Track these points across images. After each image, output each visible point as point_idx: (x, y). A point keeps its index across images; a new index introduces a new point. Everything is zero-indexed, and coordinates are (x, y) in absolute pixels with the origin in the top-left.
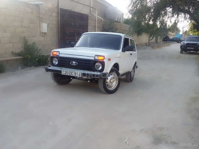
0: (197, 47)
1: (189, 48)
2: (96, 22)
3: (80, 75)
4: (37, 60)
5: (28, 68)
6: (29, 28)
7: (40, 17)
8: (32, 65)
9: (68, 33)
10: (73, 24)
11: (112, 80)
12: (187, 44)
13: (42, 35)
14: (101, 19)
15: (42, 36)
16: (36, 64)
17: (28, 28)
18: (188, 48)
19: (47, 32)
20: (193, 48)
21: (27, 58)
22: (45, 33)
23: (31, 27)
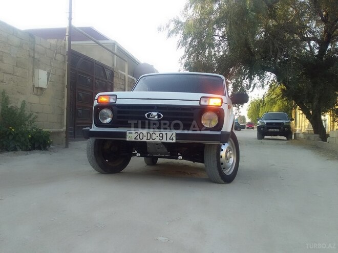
0: (284, 128)
1: (272, 130)
2: (125, 83)
3: (172, 139)
4: (30, 136)
5: (10, 153)
6: (13, 74)
7: (34, 58)
8: (17, 147)
9: (81, 95)
10: (89, 80)
11: (228, 154)
12: (267, 123)
13: (35, 92)
14: (133, 80)
15: (36, 95)
16: (27, 146)
17: (10, 74)
18: (270, 130)
19: (46, 87)
20: (278, 130)
21: (8, 133)
22: (42, 89)
23: (18, 74)
